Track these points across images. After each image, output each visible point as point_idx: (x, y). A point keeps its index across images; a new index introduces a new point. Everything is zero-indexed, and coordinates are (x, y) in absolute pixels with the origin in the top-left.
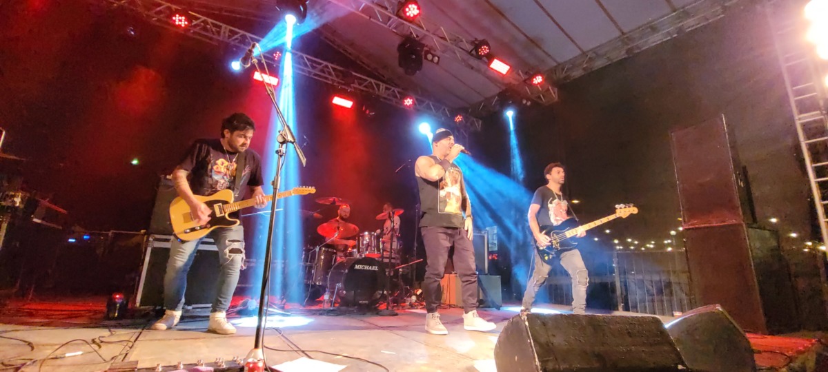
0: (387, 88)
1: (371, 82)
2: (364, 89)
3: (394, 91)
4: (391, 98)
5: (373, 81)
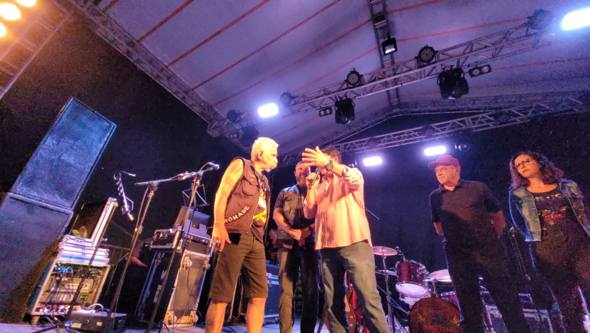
0: (473, 119)
1: (455, 123)
2: (451, 131)
3: (483, 117)
4: (486, 124)
5: (455, 121)
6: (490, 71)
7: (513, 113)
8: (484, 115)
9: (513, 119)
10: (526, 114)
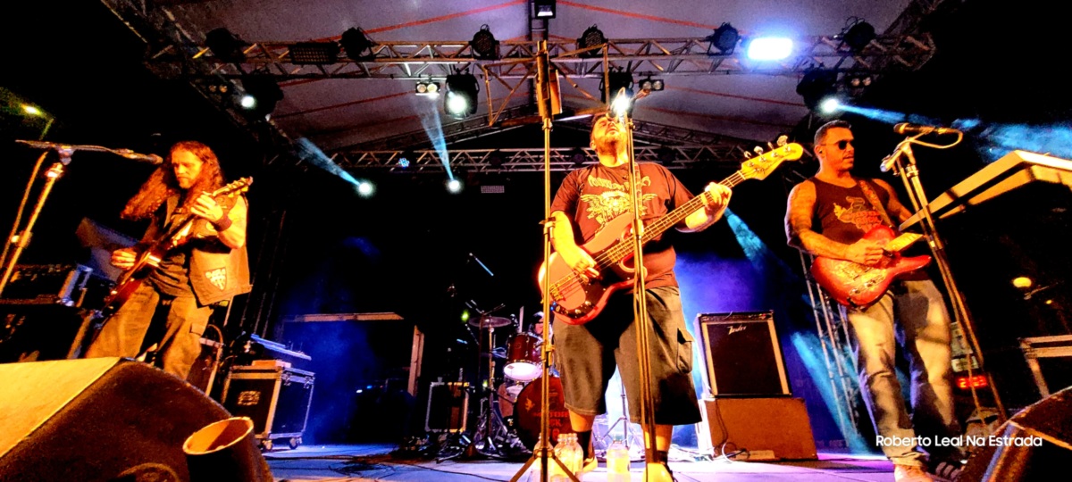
6: (662, 89)
7: (679, 152)
8: (649, 148)
9: (677, 161)
10: (692, 157)
